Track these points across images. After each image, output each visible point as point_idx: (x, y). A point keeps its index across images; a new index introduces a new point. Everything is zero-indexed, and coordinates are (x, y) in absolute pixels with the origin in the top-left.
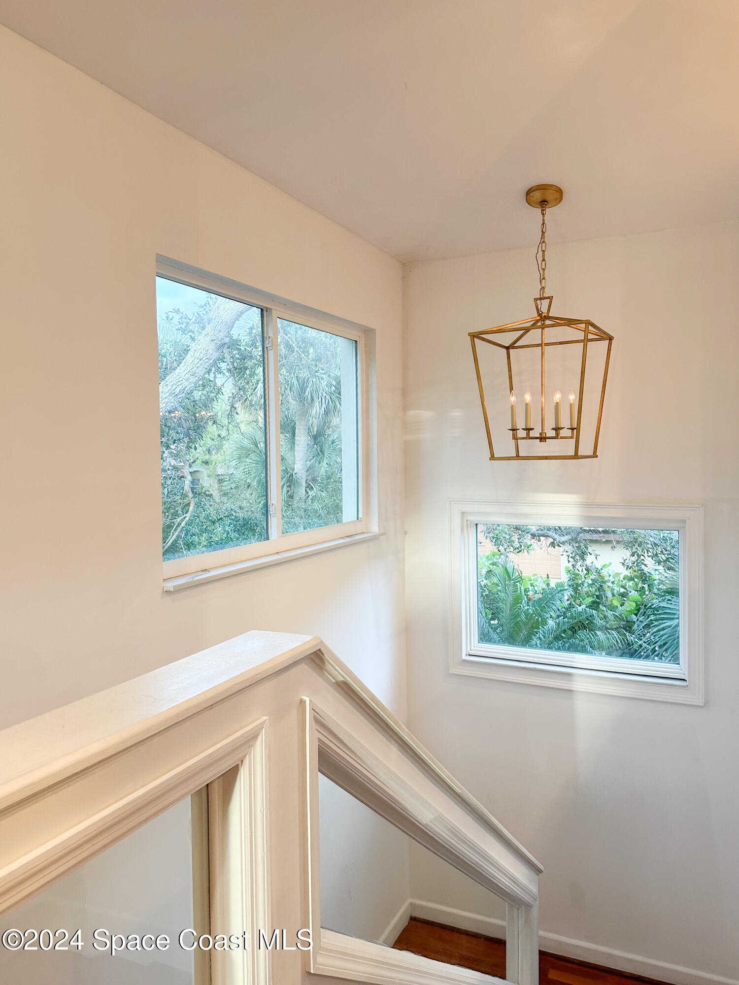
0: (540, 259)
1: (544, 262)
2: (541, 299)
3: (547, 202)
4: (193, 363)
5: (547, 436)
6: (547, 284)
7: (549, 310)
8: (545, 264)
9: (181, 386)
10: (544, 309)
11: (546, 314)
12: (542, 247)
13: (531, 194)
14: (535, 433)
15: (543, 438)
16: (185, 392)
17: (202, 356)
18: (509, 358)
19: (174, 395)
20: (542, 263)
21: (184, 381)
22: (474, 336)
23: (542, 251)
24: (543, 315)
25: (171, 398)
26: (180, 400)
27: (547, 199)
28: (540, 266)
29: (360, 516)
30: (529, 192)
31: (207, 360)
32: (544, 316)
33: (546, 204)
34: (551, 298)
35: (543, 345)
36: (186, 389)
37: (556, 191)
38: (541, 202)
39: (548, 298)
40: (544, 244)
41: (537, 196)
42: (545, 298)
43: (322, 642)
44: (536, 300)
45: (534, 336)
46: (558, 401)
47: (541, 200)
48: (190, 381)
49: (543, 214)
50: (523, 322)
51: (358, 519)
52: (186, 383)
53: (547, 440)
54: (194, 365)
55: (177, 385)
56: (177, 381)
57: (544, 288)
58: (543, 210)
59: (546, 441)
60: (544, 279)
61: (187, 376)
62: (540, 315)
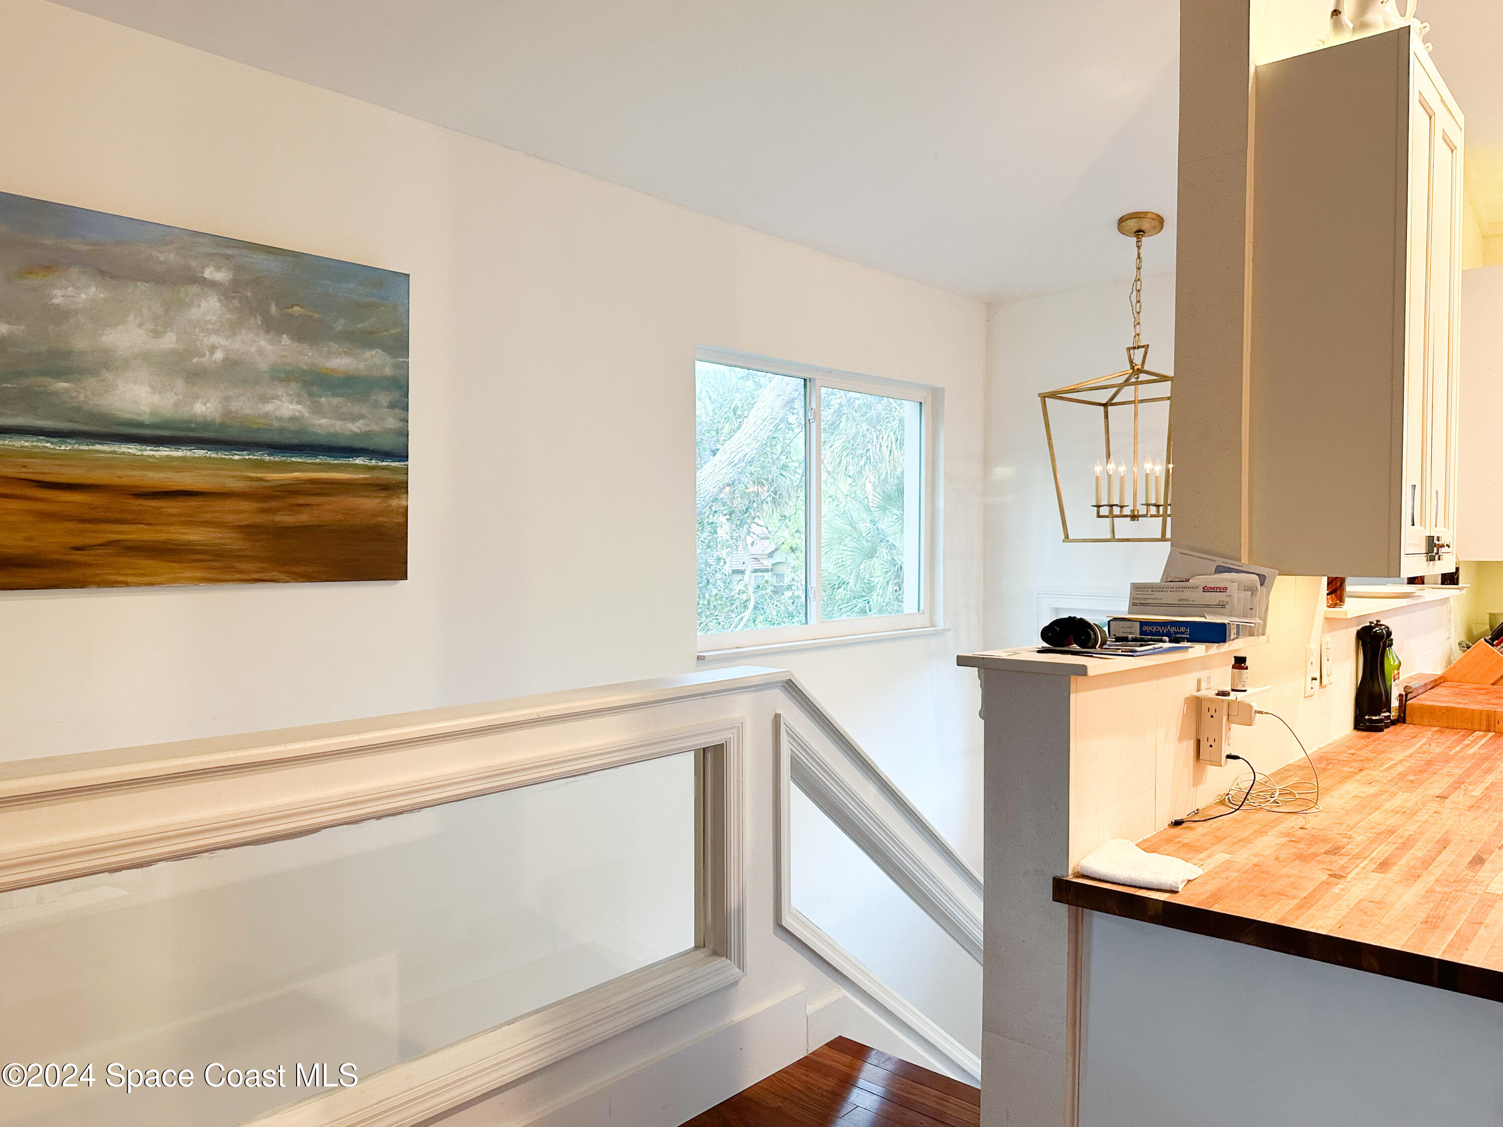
0: (1134, 301)
1: (1138, 304)
2: (1134, 348)
3: (1144, 232)
4: (756, 424)
5: (1140, 514)
6: (1142, 329)
7: (1143, 362)
8: (1140, 306)
9: (740, 454)
10: (1138, 361)
11: (1140, 367)
12: (1136, 285)
13: (1122, 224)
14: (1127, 511)
15: (1134, 517)
16: (745, 460)
17: (766, 416)
18: (1106, 417)
19: (733, 464)
20: (1136, 305)
21: (745, 446)
22: (1044, 397)
23: (1136, 290)
24: (1136, 368)
25: (729, 468)
26: (740, 470)
27: (1143, 228)
28: (1134, 308)
29: (922, 608)
30: (1121, 221)
31: (772, 420)
32: (1138, 369)
33: (1142, 235)
34: (1146, 347)
35: (1136, 402)
36: (747, 457)
37: (1153, 219)
38: (1136, 232)
39: (1143, 347)
40: (1139, 282)
41: (1133, 224)
42: (1139, 347)
43: (792, 674)
44: (1129, 349)
45: (1127, 394)
46: (1148, 472)
47: (1135, 229)
48: (752, 446)
49: (1139, 247)
50: (1110, 377)
51: (919, 611)
52: (747, 450)
53: (1140, 518)
54: (757, 427)
55: (738, 451)
56: (737, 447)
57: (1138, 335)
58: (1139, 241)
59: (1138, 520)
60: (1139, 324)
61: (748, 441)
62: (1132, 368)
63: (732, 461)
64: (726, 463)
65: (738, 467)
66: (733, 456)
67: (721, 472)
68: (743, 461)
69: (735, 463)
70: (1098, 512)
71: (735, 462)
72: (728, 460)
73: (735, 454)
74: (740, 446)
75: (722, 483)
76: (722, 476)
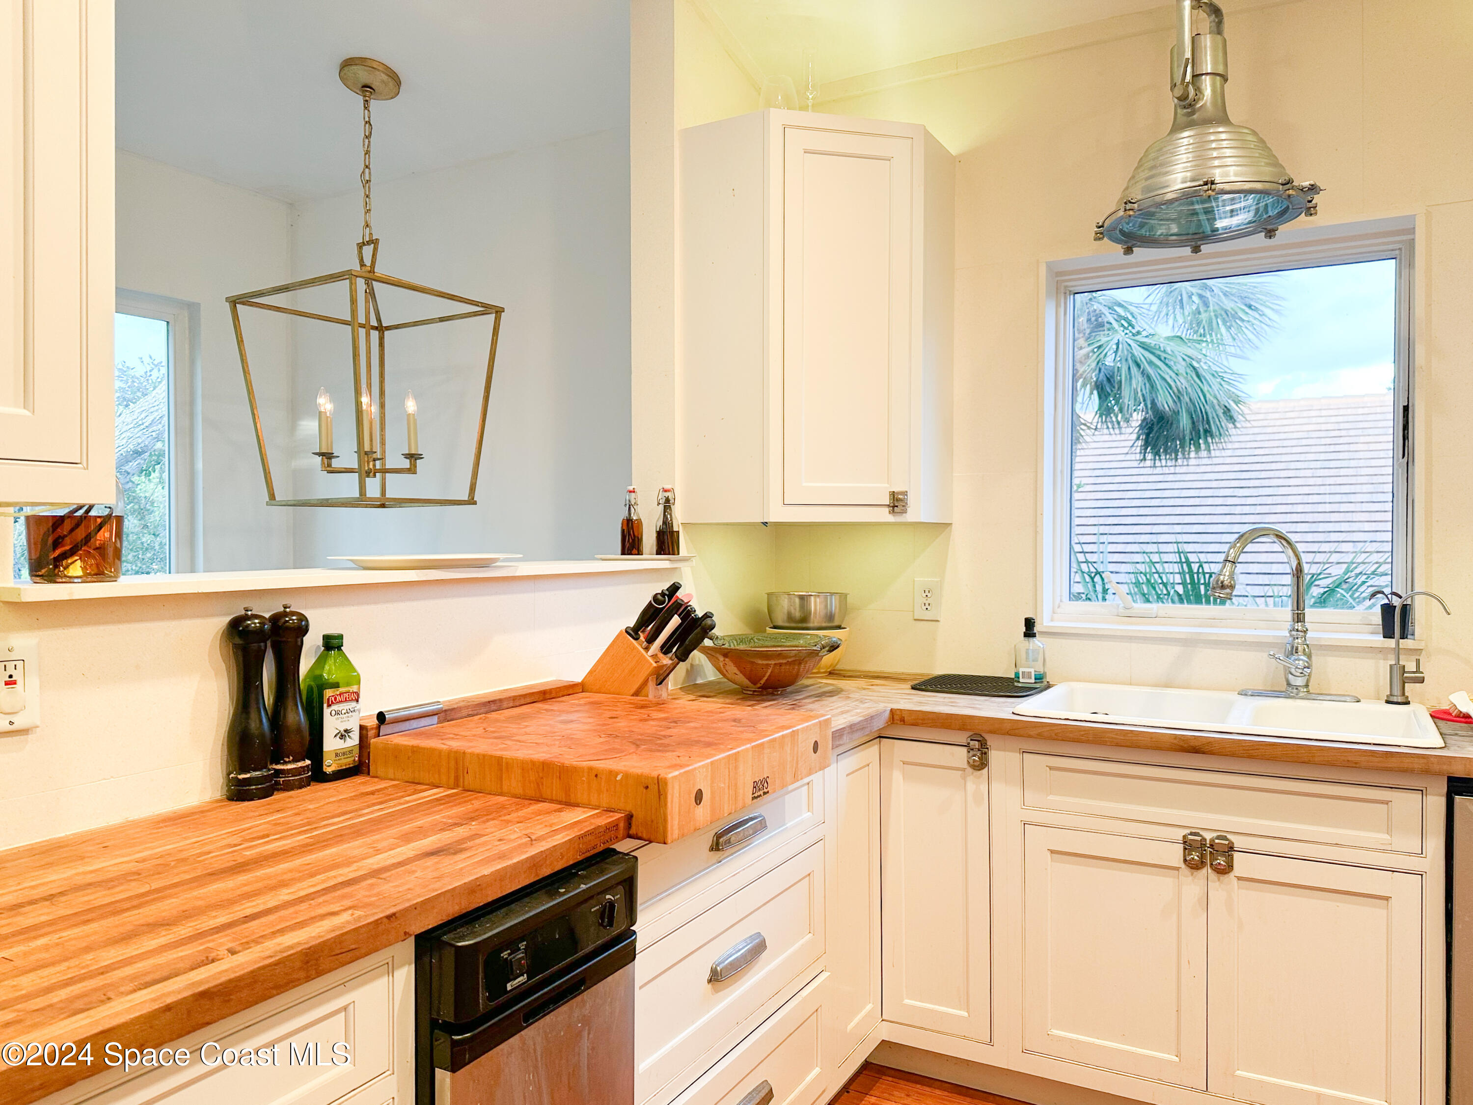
11: (370, 268)
27: (373, 83)
30: (343, 68)
33: (371, 92)
38: (363, 88)
47: (362, 83)
58: (367, 101)
63: (140, 423)
64: (132, 425)
65: (151, 430)
66: (143, 416)
67: (123, 436)
68: (160, 423)
69: (145, 425)
70: (329, 465)
71: (147, 424)
72: (135, 422)
73: (146, 414)
74: (155, 404)
75: (125, 450)
76: (125, 441)
